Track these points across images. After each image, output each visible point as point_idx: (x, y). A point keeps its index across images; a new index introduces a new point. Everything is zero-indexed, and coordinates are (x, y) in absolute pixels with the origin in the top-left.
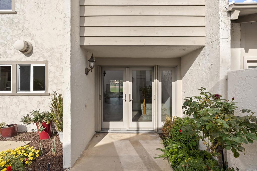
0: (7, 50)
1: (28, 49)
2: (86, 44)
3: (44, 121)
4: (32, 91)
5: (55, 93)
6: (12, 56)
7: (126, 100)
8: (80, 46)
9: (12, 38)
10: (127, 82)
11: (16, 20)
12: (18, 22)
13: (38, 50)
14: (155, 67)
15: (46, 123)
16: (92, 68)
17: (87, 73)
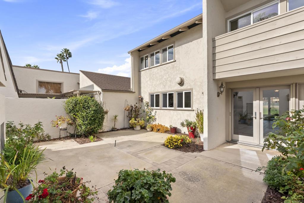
0: (171, 84)
1: (182, 82)
2: (217, 77)
3: (192, 126)
4: (184, 108)
5: (198, 109)
6: (174, 87)
7: (256, 118)
8: (213, 79)
9: (174, 77)
10: (258, 101)
11: (175, 65)
12: (177, 66)
13: (187, 82)
14: (293, 84)
15: (192, 127)
16: (222, 92)
17: (218, 96)
